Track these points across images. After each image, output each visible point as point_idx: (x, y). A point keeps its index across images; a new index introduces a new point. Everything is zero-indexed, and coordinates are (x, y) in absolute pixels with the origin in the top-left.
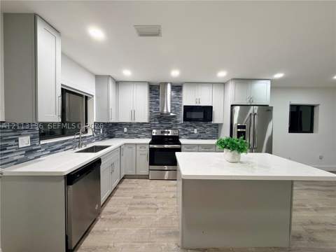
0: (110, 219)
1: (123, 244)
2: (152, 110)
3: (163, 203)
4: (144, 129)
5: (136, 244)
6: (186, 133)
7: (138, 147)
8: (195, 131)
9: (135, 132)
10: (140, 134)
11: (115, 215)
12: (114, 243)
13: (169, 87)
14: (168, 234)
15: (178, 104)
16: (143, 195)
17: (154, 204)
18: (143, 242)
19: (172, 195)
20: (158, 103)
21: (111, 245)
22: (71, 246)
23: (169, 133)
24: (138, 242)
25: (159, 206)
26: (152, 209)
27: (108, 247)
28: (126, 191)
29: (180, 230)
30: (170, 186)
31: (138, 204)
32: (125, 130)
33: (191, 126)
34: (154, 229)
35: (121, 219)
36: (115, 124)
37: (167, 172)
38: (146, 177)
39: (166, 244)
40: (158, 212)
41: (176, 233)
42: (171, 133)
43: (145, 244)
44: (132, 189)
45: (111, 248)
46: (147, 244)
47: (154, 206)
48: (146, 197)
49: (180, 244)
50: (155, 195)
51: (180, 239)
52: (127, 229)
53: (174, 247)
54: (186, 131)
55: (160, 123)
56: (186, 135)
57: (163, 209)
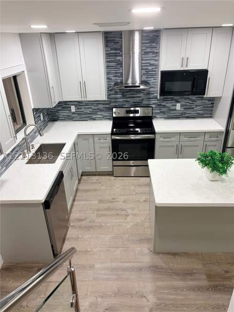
0: (80, 227)
1: (99, 249)
2: (111, 76)
3: (133, 209)
5: (112, 249)
6: (164, 109)
7: (96, 139)
8: (178, 106)
9: (88, 111)
10: (96, 113)
11: (84, 223)
12: (91, 249)
13: (137, 37)
14: (141, 241)
15: (152, 65)
16: (110, 198)
17: (123, 210)
18: (117, 248)
19: (143, 198)
20: (120, 64)
21: (89, 250)
22: (57, 252)
23: (137, 112)
24: (113, 248)
25: (130, 211)
26: (121, 215)
27: (87, 251)
28: (88, 193)
29: (153, 237)
30: (139, 186)
31: (106, 210)
32: (73, 109)
33: (172, 99)
34: (127, 236)
35: (92, 227)
37: (134, 168)
38: (111, 174)
39: (139, 249)
40: (129, 219)
41: (148, 240)
42: (141, 112)
43: (120, 249)
44: (96, 190)
45: (89, 252)
46: (121, 249)
47: (124, 212)
48: (113, 200)
49: (152, 249)
50: (123, 198)
51: (152, 245)
52: (100, 236)
53: (147, 251)
54: (165, 106)
55: (124, 96)
56: (164, 113)
57: (135, 215)
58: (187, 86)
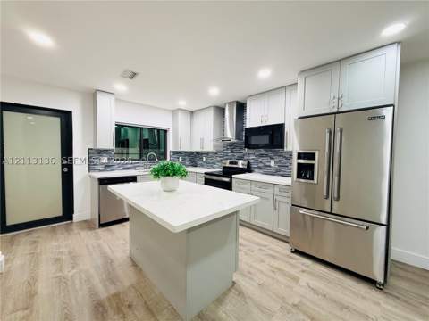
4: (219, 159)
6: (261, 165)
7: (197, 177)
8: (272, 163)
9: (211, 161)
10: (215, 164)
32: (204, 159)
33: (267, 156)
36: (198, 153)
54: (261, 162)
55: (232, 152)
56: (260, 168)
58: (265, 139)
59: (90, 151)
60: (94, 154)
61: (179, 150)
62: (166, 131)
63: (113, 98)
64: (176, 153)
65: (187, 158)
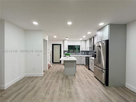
59: (64, 51)
60: (65, 51)
61: (83, 50)
62: (80, 46)
63: (67, 41)
64: (82, 51)
65: (86, 53)
